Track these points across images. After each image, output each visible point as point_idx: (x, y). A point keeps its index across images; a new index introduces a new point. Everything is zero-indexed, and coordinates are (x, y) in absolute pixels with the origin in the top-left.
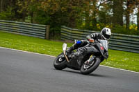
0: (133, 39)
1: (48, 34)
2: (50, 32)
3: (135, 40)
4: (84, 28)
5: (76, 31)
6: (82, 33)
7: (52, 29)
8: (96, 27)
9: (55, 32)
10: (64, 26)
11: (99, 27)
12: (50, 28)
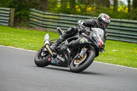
0: (122, 25)
1: (12, 20)
2: (16, 18)
3: (125, 25)
4: (59, 11)
5: (49, 15)
6: (57, 17)
7: (18, 13)
8: (75, 9)
9: (22, 17)
10: (33, 9)
11: (79, 10)
12: (16, 12)
